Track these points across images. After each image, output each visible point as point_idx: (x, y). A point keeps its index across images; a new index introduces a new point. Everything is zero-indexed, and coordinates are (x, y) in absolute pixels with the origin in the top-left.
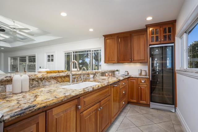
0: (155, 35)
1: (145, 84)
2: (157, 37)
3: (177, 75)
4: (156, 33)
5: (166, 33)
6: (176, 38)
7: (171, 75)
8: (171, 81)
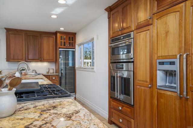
0: (63, 41)
1: (56, 80)
2: (64, 42)
3: (77, 71)
4: (64, 39)
5: (70, 41)
6: (76, 45)
7: (73, 72)
8: (73, 76)
